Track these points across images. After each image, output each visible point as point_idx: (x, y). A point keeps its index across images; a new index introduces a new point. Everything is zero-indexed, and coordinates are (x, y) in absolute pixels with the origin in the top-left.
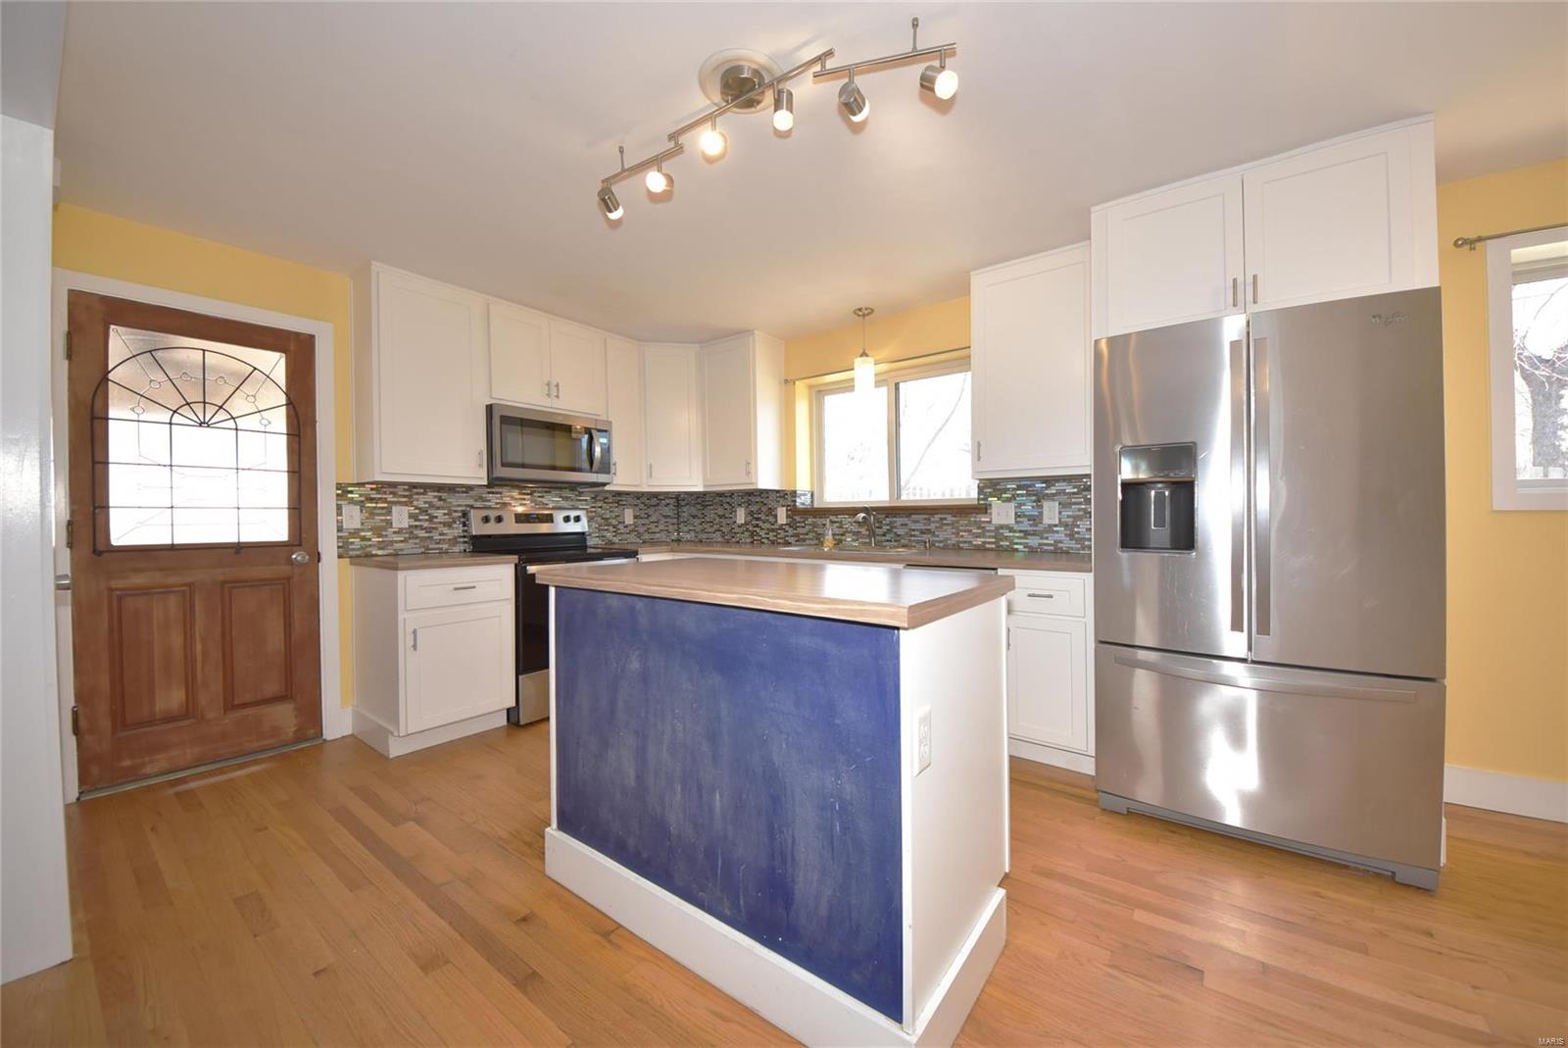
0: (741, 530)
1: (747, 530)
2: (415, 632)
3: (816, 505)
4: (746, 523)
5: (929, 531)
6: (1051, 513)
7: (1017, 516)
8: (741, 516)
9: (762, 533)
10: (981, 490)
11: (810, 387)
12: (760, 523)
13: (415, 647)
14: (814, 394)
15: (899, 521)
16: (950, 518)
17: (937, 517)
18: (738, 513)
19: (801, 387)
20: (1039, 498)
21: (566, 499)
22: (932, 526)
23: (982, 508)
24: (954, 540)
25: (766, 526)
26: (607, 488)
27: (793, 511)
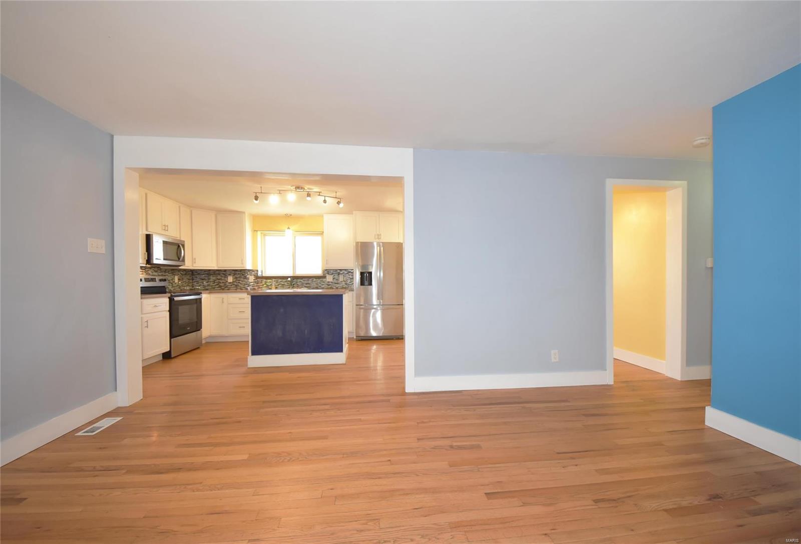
0: (230, 284)
1: (234, 285)
2: (147, 322)
3: (263, 275)
4: (233, 282)
5: (308, 284)
6: (341, 278)
7: (334, 279)
8: (230, 279)
9: (242, 286)
10: (324, 272)
11: (262, 233)
12: (241, 282)
13: (147, 327)
14: (263, 237)
15: (299, 280)
16: (315, 280)
17: (311, 280)
18: (229, 278)
19: (259, 233)
20: (339, 274)
21: (156, 271)
22: (309, 282)
23: (324, 277)
24: (316, 286)
25: (244, 283)
26: (180, 268)
27: (257, 277)
